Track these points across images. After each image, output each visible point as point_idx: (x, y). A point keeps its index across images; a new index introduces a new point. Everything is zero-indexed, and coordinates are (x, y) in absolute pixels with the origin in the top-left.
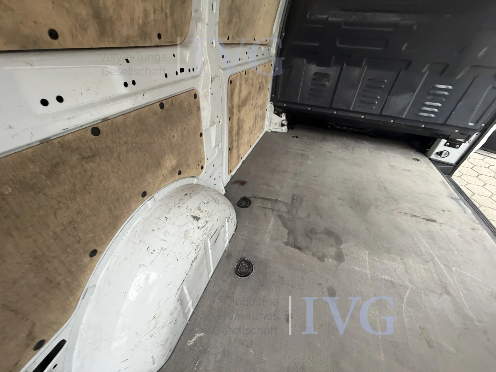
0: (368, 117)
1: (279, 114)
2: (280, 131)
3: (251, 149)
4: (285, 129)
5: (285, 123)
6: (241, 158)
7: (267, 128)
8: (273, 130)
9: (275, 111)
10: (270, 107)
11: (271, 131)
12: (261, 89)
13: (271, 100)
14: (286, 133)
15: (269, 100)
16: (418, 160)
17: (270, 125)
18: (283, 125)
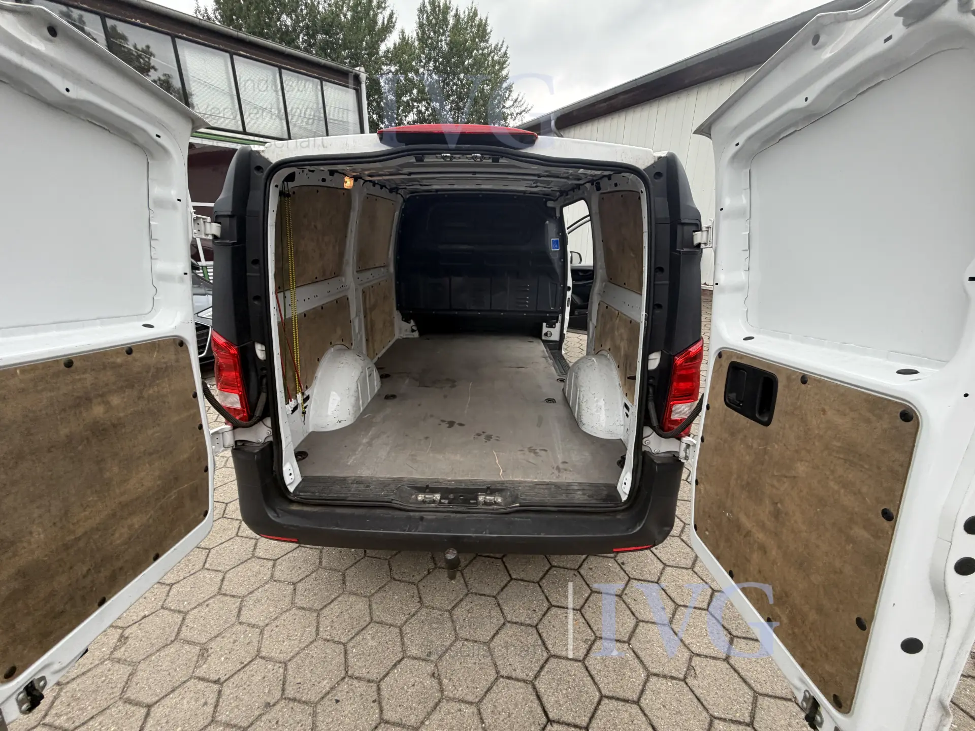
0: (483, 313)
1: (407, 321)
2: (412, 337)
3: (384, 351)
4: (416, 334)
5: (414, 328)
6: (377, 354)
7: (397, 336)
8: (405, 337)
9: (402, 318)
10: (397, 316)
11: (404, 338)
12: (385, 298)
13: (397, 309)
14: (417, 338)
15: (395, 308)
16: (532, 342)
17: (400, 333)
18: (413, 331)
